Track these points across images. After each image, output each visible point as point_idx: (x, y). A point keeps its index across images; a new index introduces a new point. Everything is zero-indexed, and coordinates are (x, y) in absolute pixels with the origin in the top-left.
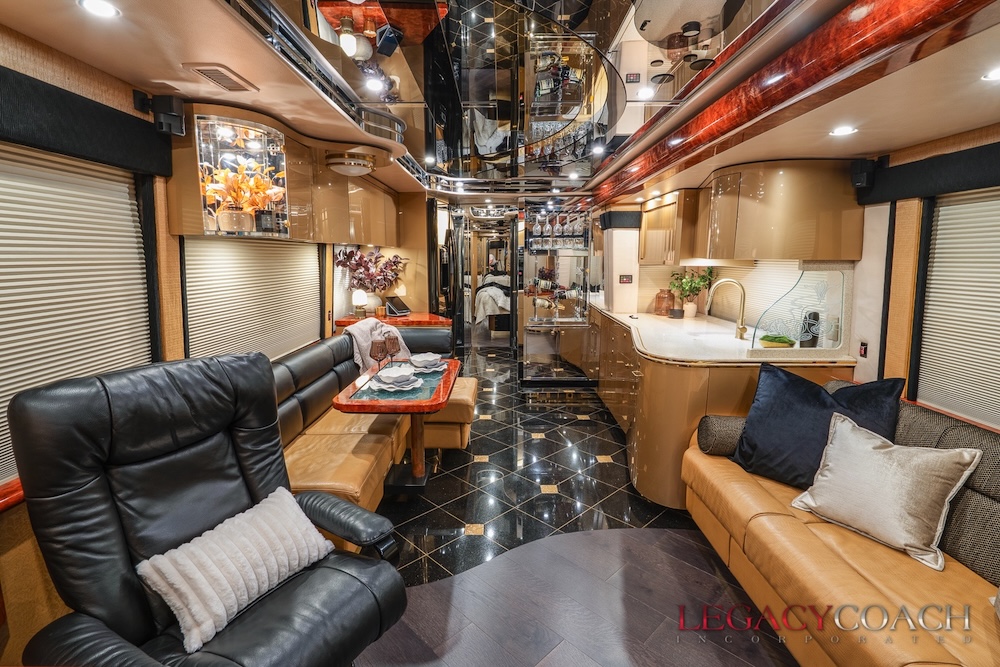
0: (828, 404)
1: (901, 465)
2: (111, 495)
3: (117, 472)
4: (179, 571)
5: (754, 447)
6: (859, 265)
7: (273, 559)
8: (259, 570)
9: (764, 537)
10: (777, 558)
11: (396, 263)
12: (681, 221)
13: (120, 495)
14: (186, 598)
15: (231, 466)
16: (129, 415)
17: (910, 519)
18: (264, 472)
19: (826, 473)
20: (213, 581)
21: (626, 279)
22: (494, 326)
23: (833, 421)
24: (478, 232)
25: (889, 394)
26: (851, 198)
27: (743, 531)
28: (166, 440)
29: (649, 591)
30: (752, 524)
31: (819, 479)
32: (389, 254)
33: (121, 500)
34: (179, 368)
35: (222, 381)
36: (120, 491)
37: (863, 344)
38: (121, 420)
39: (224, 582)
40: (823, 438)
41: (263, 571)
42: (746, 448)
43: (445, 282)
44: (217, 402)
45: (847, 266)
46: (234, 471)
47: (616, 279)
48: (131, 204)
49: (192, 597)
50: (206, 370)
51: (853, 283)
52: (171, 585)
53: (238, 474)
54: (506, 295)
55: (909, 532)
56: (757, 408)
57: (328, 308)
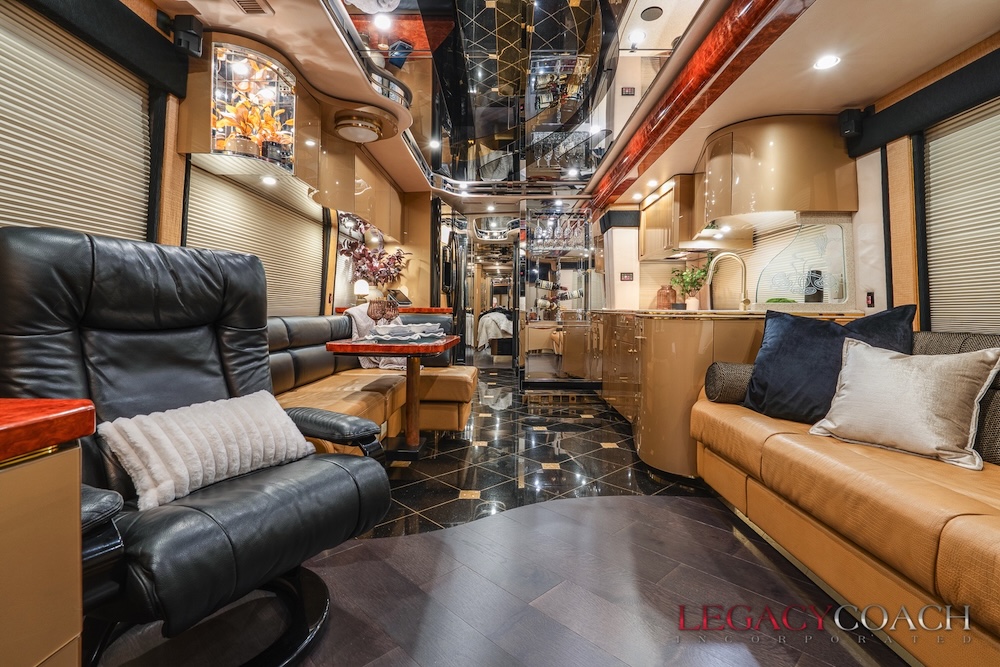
0: (839, 332)
1: (922, 369)
2: (82, 357)
3: (93, 336)
4: (143, 431)
5: (764, 387)
6: (856, 217)
7: (247, 440)
8: (231, 446)
9: (781, 450)
10: (798, 464)
11: (399, 258)
12: (678, 205)
13: (92, 359)
14: (147, 457)
15: (213, 362)
16: (112, 271)
17: (939, 421)
18: (248, 375)
19: (843, 392)
20: (179, 444)
21: (627, 276)
22: (496, 351)
23: (845, 346)
24: (482, 265)
25: (902, 318)
26: (842, 152)
27: (760, 454)
28: (147, 317)
29: (661, 543)
30: (768, 445)
31: (836, 402)
32: (392, 251)
33: (91, 364)
34: (173, 250)
35: (213, 269)
36: (92, 355)
37: (869, 294)
38: (103, 274)
39: (191, 447)
40: (838, 364)
41: (235, 449)
42: (757, 389)
43: (448, 280)
44: (205, 287)
45: (845, 219)
46: (216, 368)
47: (617, 276)
48: (143, 116)
49: (153, 456)
50: (199, 256)
51: (853, 236)
52: (132, 445)
53: (220, 373)
54: (509, 319)
55: (939, 434)
56: (766, 349)
57: (329, 291)
